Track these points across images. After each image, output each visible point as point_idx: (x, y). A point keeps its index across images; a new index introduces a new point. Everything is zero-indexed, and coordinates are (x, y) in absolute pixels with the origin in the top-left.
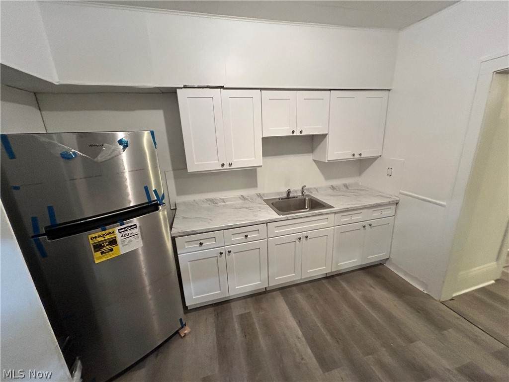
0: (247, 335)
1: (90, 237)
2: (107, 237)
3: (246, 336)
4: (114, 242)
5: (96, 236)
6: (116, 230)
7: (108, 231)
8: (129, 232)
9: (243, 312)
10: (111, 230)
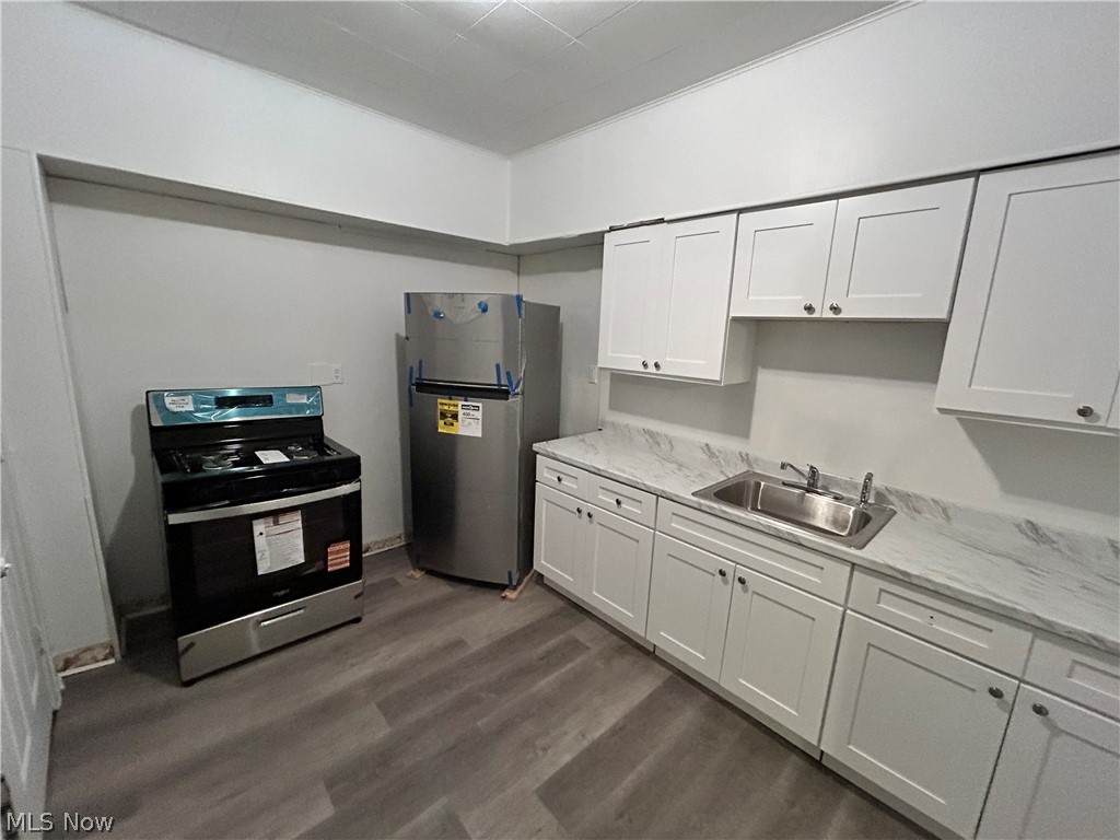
0: (545, 660)
1: (439, 401)
2: (452, 408)
3: (542, 659)
4: (455, 416)
5: (444, 404)
6: (460, 403)
7: (452, 402)
8: (472, 412)
9: (581, 640)
10: (455, 402)
